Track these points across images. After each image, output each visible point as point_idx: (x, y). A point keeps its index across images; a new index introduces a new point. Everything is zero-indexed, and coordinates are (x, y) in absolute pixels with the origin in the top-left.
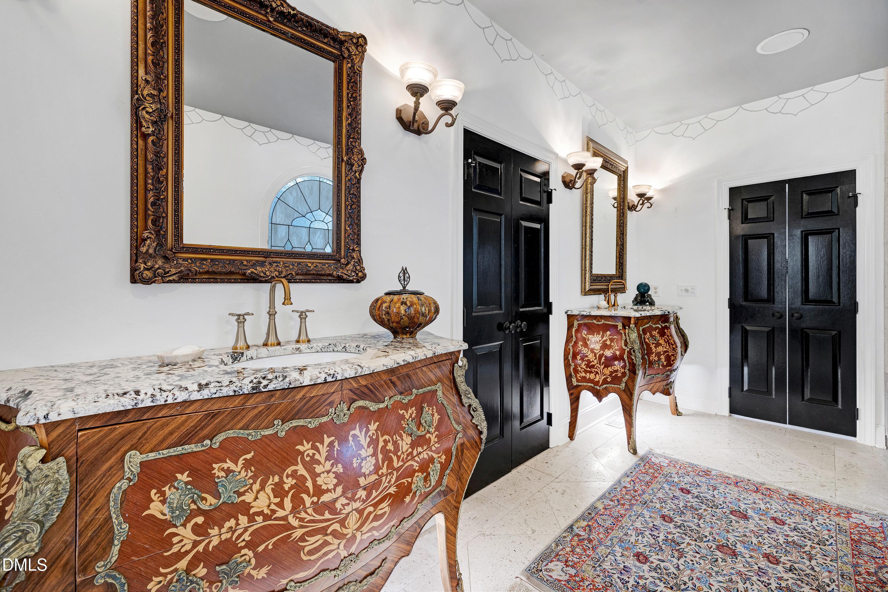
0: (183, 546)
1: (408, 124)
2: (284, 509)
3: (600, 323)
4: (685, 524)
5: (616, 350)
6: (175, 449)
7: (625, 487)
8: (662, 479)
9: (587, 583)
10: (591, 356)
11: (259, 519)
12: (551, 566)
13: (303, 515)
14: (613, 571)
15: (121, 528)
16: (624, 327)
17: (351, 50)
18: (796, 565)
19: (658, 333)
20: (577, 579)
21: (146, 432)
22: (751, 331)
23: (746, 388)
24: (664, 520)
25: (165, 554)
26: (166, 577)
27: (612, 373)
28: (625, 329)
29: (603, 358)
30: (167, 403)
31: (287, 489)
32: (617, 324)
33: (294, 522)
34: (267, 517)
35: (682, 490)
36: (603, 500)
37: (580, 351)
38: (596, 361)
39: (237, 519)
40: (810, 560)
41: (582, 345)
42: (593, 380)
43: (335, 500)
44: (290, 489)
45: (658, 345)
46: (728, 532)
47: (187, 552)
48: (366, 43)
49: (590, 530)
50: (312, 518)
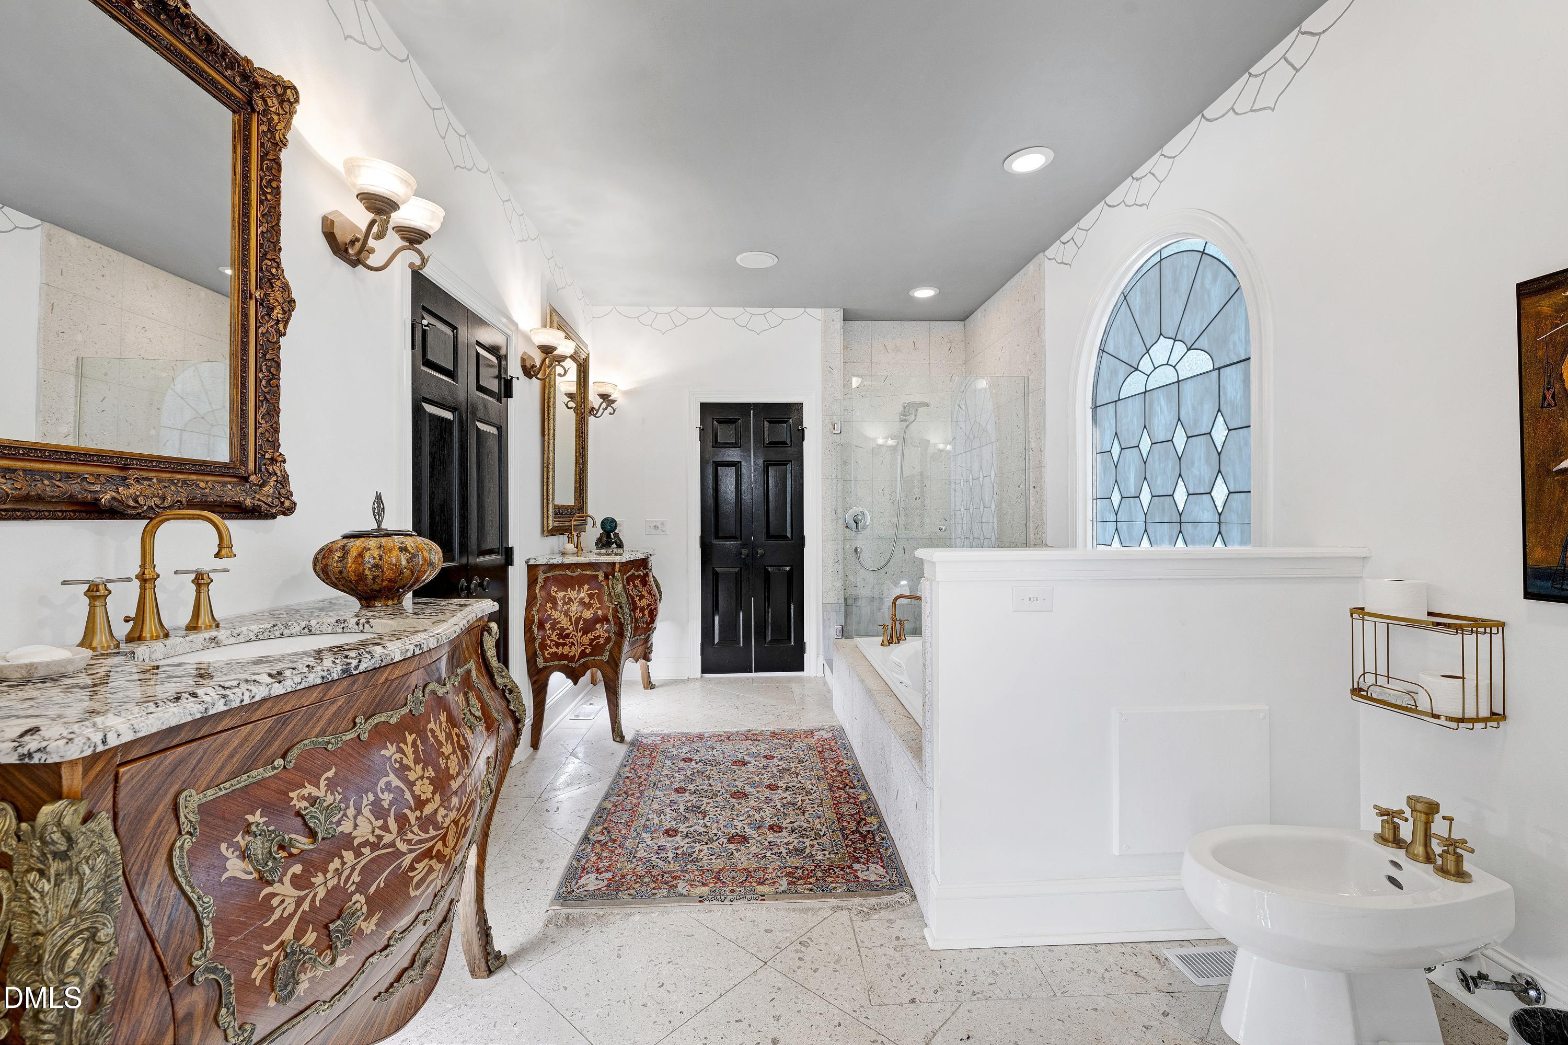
0: (284, 909)
1: (342, 247)
2: (390, 832)
3: (575, 574)
4: (698, 788)
5: (597, 608)
6: (239, 778)
7: (627, 778)
8: (661, 757)
9: (629, 877)
10: (564, 622)
11: (366, 850)
12: (581, 882)
13: (410, 836)
14: (649, 856)
15: (203, 902)
16: (606, 577)
17: (270, 103)
18: (789, 785)
19: (640, 582)
20: (617, 879)
21: (201, 758)
22: (722, 573)
23: (716, 641)
24: (678, 792)
25: (266, 925)
26: (272, 956)
27: (592, 640)
28: (608, 579)
29: (581, 622)
30: (244, 703)
31: (387, 807)
32: (597, 573)
33: (403, 847)
34: (374, 847)
35: (684, 760)
36: (610, 799)
37: (549, 616)
38: (571, 628)
39: (341, 857)
40: (797, 776)
41: (551, 608)
42: (567, 655)
43: (436, 811)
44: (391, 804)
45: (642, 597)
46: (735, 780)
47: (291, 916)
48: (297, 101)
49: (609, 832)
50: (419, 838)
